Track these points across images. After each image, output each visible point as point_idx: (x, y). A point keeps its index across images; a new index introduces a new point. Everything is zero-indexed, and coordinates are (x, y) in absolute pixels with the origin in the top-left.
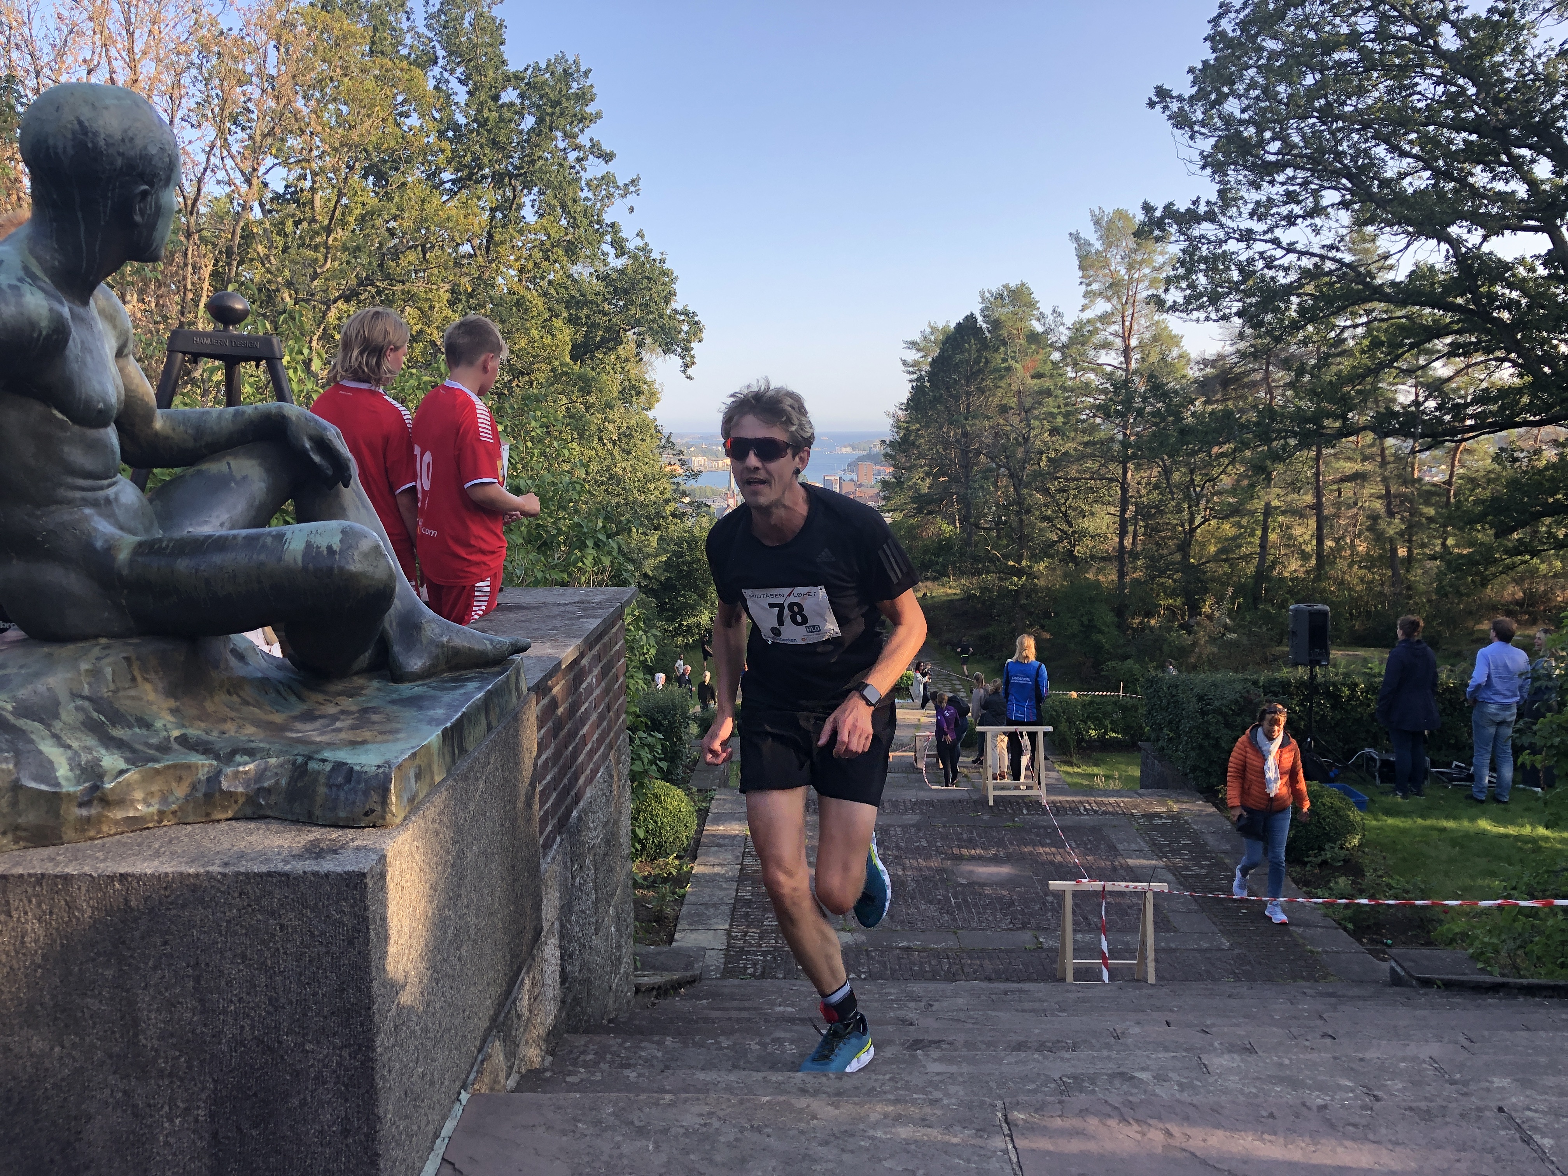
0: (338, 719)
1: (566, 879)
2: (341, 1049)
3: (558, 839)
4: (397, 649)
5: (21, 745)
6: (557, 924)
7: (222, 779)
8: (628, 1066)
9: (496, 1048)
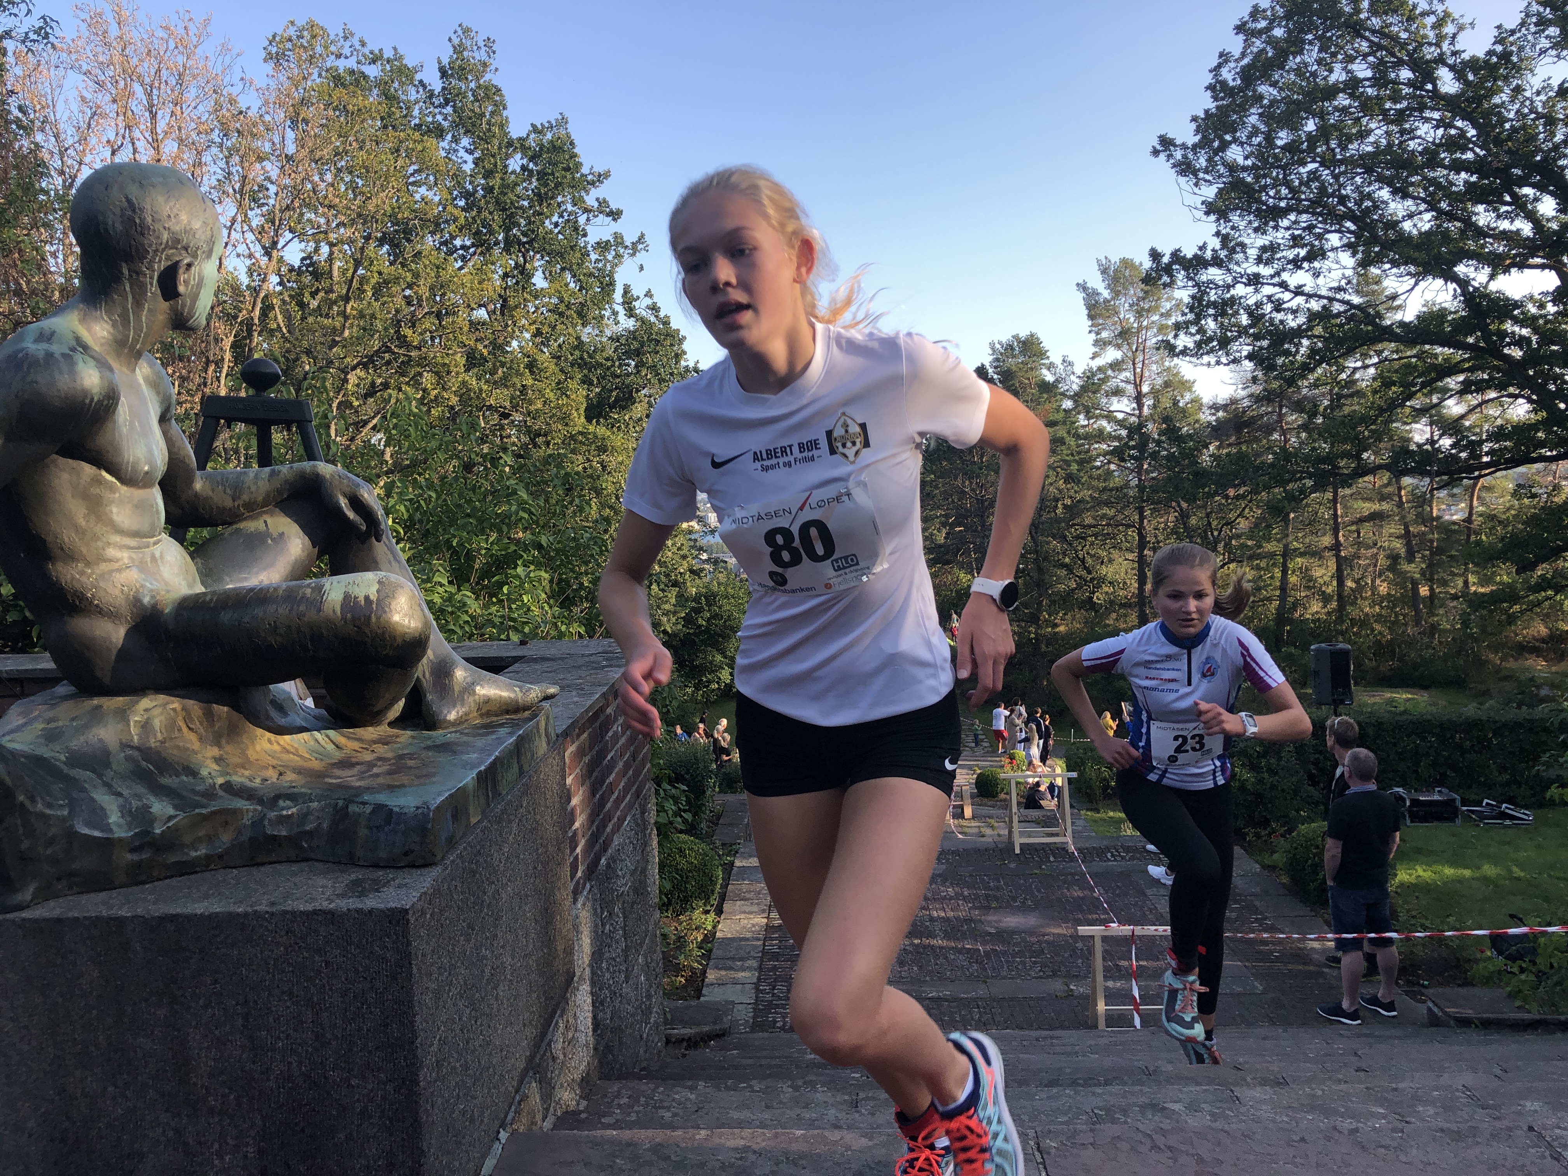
0: (376, 765)
1: (596, 926)
2: (385, 1083)
3: (588, 886)
4: (429, 697)
5: (75, 795)
6: (588, 971)
7: (266, 823)
8: (663, 1108)
9: (533, 1089)
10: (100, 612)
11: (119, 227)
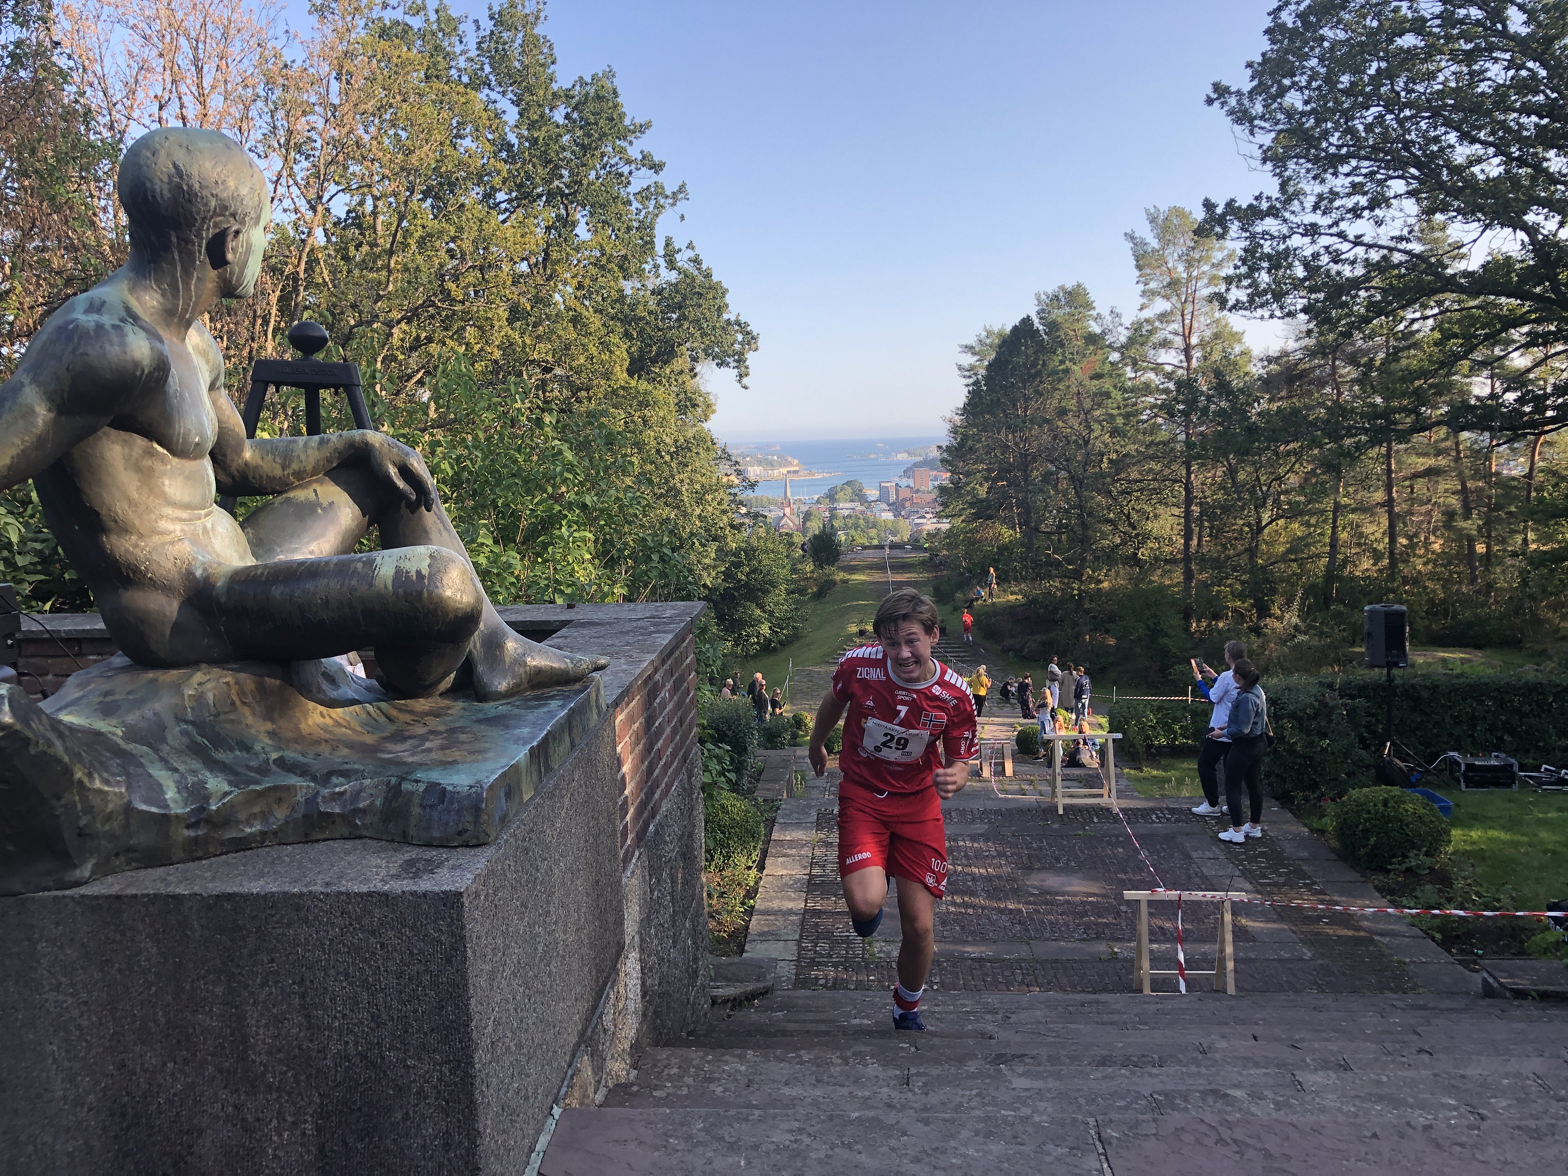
0: (427, 740)
1: (645, 893)
2: (441, 1065)
3: (637, 853)
4: (480, 668)
5: (131, 769)
6: (637, 938)
7: (320, 800)
8: (712, 1080)
9: (585, 1063)
10: (154, 584)
11: (167, 194)
